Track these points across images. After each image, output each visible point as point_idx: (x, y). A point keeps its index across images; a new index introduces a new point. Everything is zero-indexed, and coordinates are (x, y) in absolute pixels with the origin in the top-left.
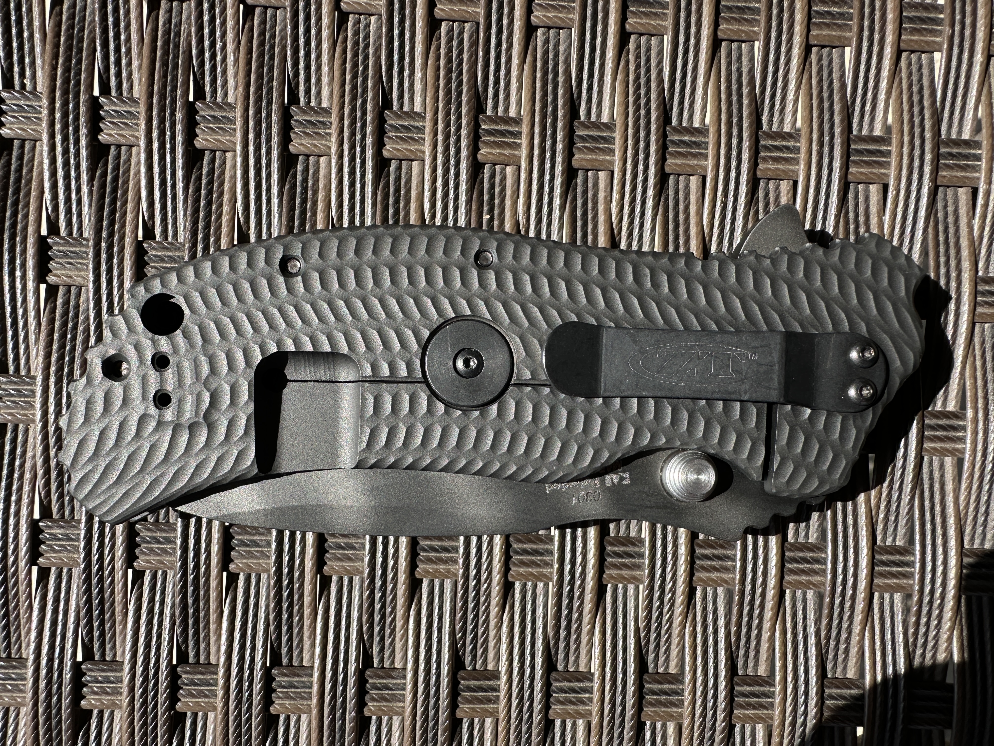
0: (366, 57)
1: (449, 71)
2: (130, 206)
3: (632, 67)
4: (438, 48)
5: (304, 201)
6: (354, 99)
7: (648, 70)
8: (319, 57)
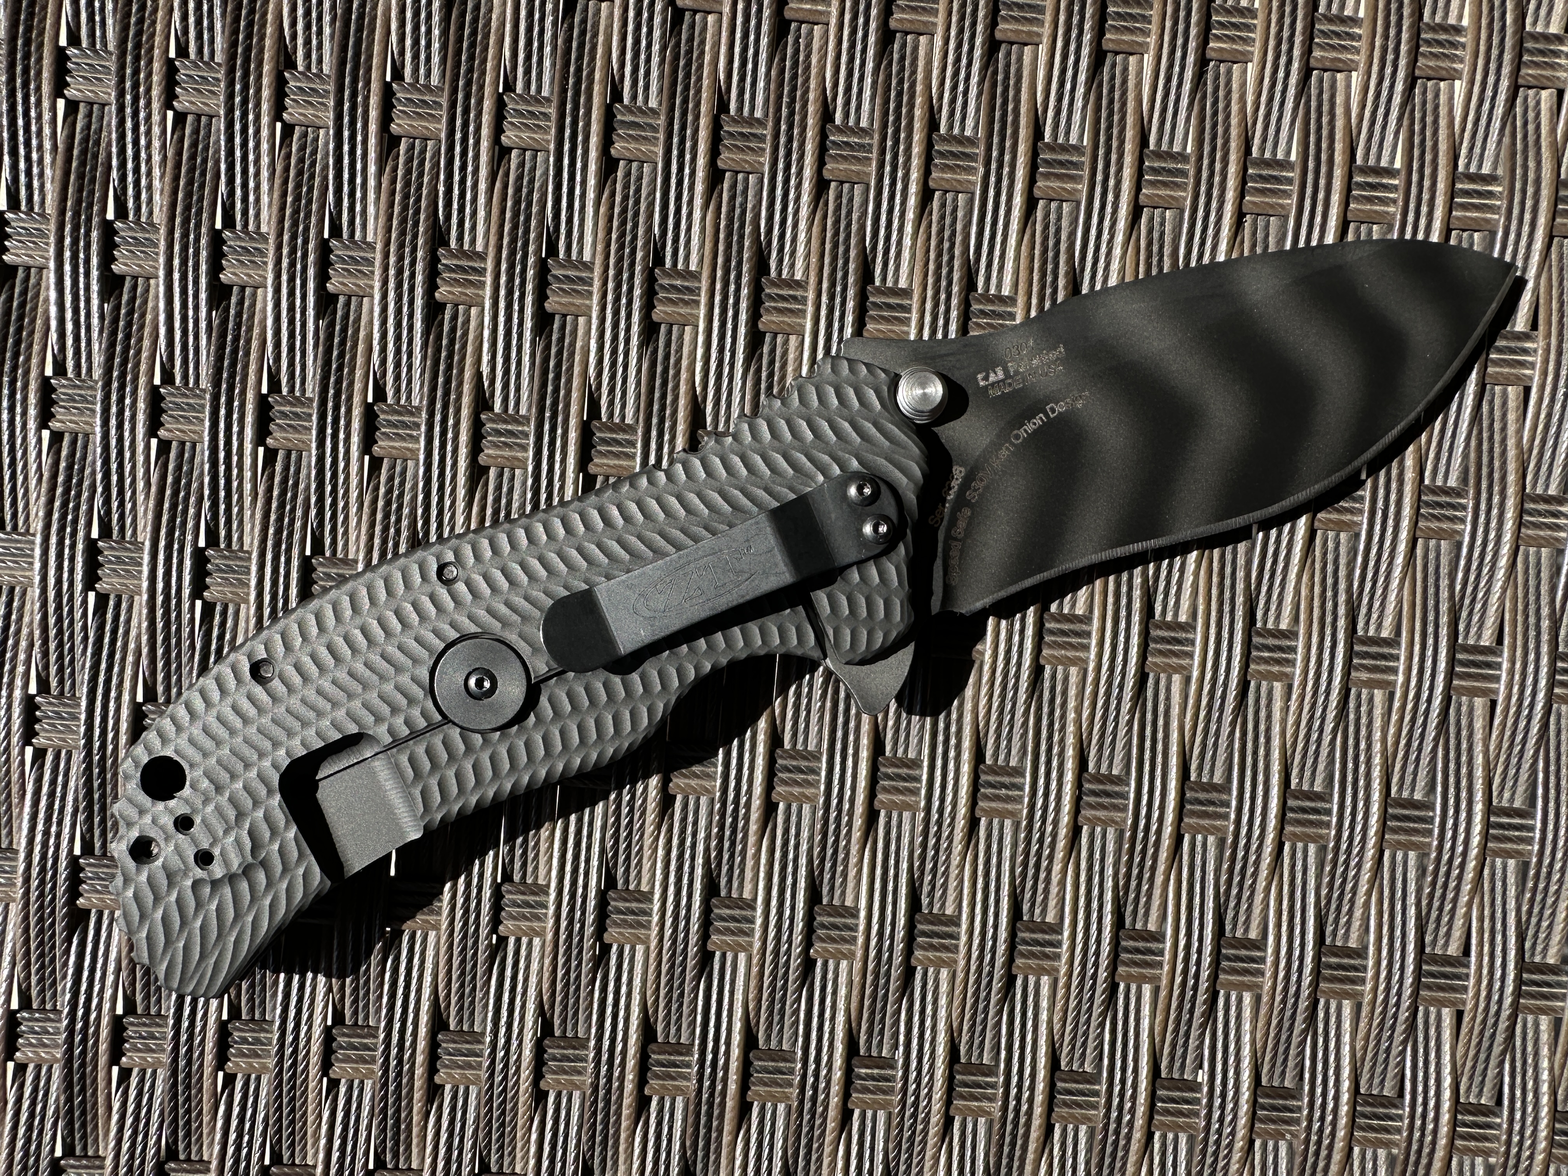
0: (312, 177)
1: (406, 197)
2: (37, 336)
3: (618, 199)
4: (395, 169)
5: (236, 339)
6: (295, 224)
7: (637, 202)
8: (257, 174)
